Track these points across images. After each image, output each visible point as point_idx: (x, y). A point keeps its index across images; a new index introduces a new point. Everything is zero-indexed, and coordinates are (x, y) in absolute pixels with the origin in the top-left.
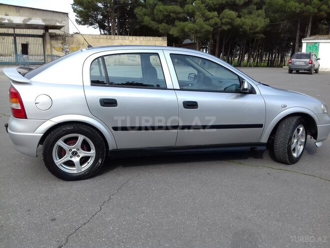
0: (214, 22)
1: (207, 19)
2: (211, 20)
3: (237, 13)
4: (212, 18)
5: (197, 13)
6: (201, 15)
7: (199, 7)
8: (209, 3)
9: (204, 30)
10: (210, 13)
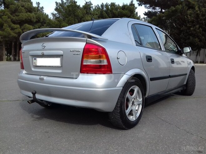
0: (18, 31)
1: (13, 29)
2: (16, 30)
3: (33, 27)
4: (16, 29)
5: (5, 25)
6: (8, 26)
7: (6, 20)
8: (13, 18)
9: (11, 36)
10: (14, 25)
